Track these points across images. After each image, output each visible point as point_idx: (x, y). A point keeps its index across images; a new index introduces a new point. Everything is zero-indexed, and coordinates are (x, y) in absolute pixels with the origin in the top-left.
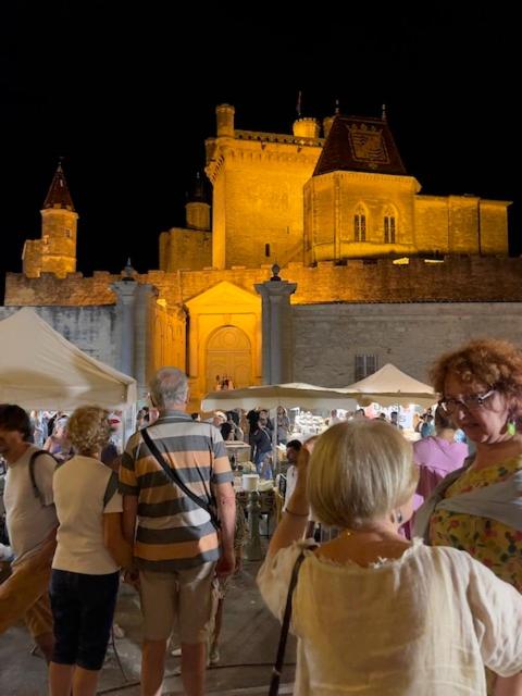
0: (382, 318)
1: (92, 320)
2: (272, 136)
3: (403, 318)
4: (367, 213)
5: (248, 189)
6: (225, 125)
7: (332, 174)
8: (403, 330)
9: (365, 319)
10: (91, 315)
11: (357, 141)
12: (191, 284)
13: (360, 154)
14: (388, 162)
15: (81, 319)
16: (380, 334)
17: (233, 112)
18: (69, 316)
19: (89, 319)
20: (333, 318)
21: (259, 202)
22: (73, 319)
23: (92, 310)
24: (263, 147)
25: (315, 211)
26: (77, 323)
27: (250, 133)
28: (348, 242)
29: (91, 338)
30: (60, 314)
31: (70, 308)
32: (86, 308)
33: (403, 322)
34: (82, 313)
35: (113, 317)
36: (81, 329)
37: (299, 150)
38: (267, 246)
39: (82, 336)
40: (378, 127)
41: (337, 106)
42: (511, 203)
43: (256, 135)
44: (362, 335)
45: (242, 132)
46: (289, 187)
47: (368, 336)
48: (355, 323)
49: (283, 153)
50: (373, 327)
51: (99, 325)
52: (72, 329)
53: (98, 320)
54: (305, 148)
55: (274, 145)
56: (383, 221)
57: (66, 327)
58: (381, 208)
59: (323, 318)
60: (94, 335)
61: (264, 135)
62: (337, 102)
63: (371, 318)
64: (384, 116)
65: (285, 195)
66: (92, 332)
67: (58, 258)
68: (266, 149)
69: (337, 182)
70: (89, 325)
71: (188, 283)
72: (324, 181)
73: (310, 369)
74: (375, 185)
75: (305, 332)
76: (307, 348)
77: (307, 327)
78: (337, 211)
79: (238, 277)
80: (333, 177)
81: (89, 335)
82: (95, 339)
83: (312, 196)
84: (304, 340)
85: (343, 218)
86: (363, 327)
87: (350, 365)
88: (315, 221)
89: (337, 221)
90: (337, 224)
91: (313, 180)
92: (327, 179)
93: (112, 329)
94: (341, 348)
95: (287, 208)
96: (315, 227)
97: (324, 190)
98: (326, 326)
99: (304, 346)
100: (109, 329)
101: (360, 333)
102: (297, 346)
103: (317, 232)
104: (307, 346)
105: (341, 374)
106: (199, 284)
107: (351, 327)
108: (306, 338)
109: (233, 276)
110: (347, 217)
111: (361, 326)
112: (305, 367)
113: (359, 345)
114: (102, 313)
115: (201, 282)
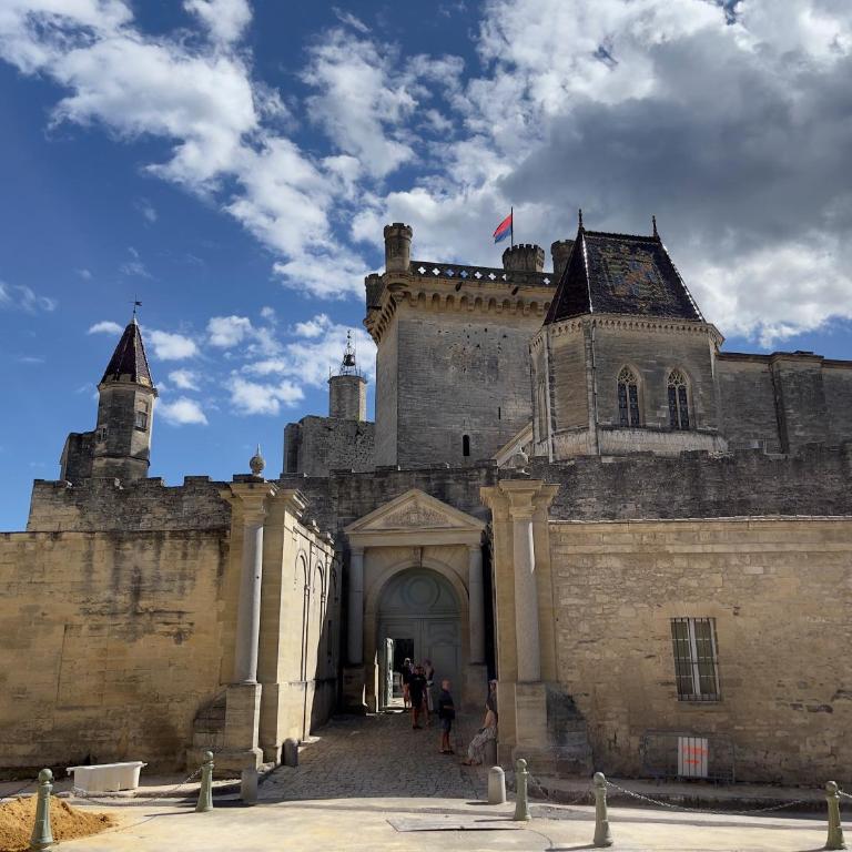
0: (719, 549)
1: (185, 556)
3: (757, 549)
4: (639, 381)
5: (435, 350)
6: (398, 252)
7: (578, 320)
8: (758, 570)
9: (687, 549)
10: (185, 546)
12: (353, 494)
15: (163, 556)
16: (718, 579)
18: (143, 549)
19: (180, 554)
20: (628, 549)
22: (150, 554)
23: (187, 538)
24: (458, 286)
25: (552, 379)
26: (156, 561)
28: (611, 429)
29: (182, 590)
30: (128, 545)
31: (147, 534)
32: (174, 534)
33: (759, 555)
34: (167, 544)
35: (223, 551)
36: (162, 573)
37: (514, 290)
38: (466, 439)
39: (165, 585)
44: (682, 581)
47: (694, 583)
48: (669, 556)
50: (706, 565)
51: (197, 563)
52: (147, 573)
53: (195, 556)
54: (525, 287)
55: (475, 283)
56: (666, 392)
57: (137, 570)
58: (662, 373)
59: (610, 549)
60: (187, 583)
63: (699, 549)
65: (493, 360)
66: (183, 577)
67: (121, 461)
68: (462, 289)
69: (588, 333)
70: (180, 564)
71: (349, 494)
72: (564, 332)
73: (589, 645)
74: (650, 338)
75: (577, 575)
76: (582, 605)
77: (580, 564)
78: (590, 377)
79: (436, 482)
80: (579, 325)
81: (178, 583)
82: (187, 591)
83: (546, 355)
84: (576, 590)
85: (600, 388)
86: (685, 564)
87: (666, 638)
88: (552, 395)
89: (590, 394)
90: (590, 398)
91: (548, 329)
92: (570, 327)
93: (220, 572)
94: (646, 606)
95: (497, 378)
96: (552, 404)
97: (566, 346)
98: (616, 564)
99: (576, 601)
100: (215, 573)
101: (680, 576)
102: (563, 602)
103: (557, 413)
104: (582, 602)
105: (650, 657)
106: (368, 494)
107: (662, 564)
108: (578, 586)
109: (428, 480)
110: (607, 387)
111: (681, 563)
112: (580, 642)
113: (680, 599)
114: (204, 542)
115: (372, 491)
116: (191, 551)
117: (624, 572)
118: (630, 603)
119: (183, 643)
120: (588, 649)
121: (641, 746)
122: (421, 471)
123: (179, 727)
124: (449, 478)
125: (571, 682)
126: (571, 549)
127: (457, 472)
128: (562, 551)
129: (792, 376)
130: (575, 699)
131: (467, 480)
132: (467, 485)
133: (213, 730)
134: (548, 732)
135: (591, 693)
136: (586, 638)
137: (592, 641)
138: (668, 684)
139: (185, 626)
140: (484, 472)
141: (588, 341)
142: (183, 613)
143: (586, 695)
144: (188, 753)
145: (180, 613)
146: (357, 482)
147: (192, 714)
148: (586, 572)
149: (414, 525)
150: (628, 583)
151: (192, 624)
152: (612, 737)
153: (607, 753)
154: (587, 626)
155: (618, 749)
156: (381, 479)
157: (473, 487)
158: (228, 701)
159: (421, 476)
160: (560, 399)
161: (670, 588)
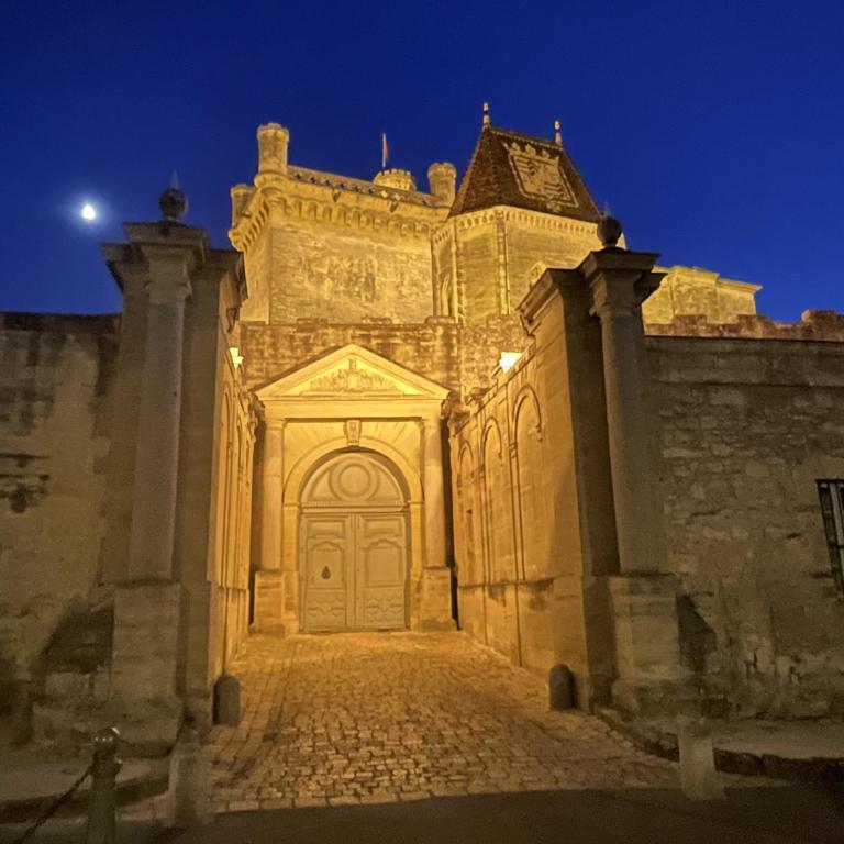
1: (33, 359)
2: (350, 182)
5: (310, 261)
6: (274, 154)
7: (490, 212)
10: (34, 342)
11: (523, 168)
12: (268, 353)
13: (530, 188)
14: (577, 205)
17: (287, 139)
19: (23, 355)
21: (328, 283)
23: (38, 328)
24: (335, 198)
25: (459, 275)
27: (314, 173)
29: (27, 417)
32: (13, 320)
37: (393, 208)
40: (553, 154)
41: (486, 113)
42: (759, 288)
43: (324, 177)
44: (827, 427)
45: (301, 171)
46: (375, 263)
48: (809, 391)
49: (366, 212)
53: (54, 361)
54: (402, 205)
55: (353, 196)
59: (729, 377)
60: (38, 406)
61: (336, 179)
62: (486, 107)
64: (558, 138)
65: (371, 277)
66: (30, 395)
68: (340, 201)
69: (500, 225)
70: (23, 373)
71: (262, 352)
72: (473, 225)
73: (708, 518)
74: (562, 238)
75: (684, 415)
76: (692, 459)
77: (688, 399)
78: (502, 273)
79: (379, 341)
80: (492, 218)
81: (20, 405)
82: (38, 421)
83: (454, 249)
84: (685, 438)
85: (512, 286)
86: (829, 404)
87: (812, 509)
88: (459, 292)
89: (503, 291)
90: (503, 296)
91: (455, 221)
92: (481, 219)
93: (101, 388)
94: (783, 461)
95: (373, 296)
96: (460, 302)
97: (475, 239)
98: (737, 399)
99: (685, 453)
100: (91, 391)
101: (823, 419)
102: (666, 454)
103: (464, 311)
104: (694, 454)
105: (794, 536)
106: (288, 353)
107: (800, 403)
108: (687, 431)
109: (368, 338)
110: (520, 285)
111: (824, 401)
112: (696, 514)
113: (826, 453)
114: (71, 337)
115: (293, 349)
116: (45, 351)
117: (750, 412)
118: (761, 457)
119: (29, 511)
120: (708, 525)
121: (792, 670)
122: (360, 327)
123: (18, 662)
124: (395, 336)
125: (687, 575)
126: (674, 376)
127: (406, 329)
128: (663, 378)
129: (690, 291)
130: (694, 599)
131: (419, 340)
132: (418, 344)
133: (87, 666)
134: (682, 652)
135: (716, 591)
136: (703, 508)
137: (712, 513)
138: (820, 575)
139: (31, 481)
140: (440, 331)
141: (501, 234)
142: (30, 457)
143: (710, 594)
144: (37, 710)
145: (24, 459)
146: (273, 336)
147: (43, 637)
148: (696, 411)
149: (352, 391)
150: (756, 429)
151: (44, 478)
152: (751, 659)
153: (745, 682)
154: (702, 490)
155: (760, 676)
156: (304, 335)
157: (427, 348)
158: (117, 612)
159: (358, 332)
160: (468, 297)
161: (813, 436)
